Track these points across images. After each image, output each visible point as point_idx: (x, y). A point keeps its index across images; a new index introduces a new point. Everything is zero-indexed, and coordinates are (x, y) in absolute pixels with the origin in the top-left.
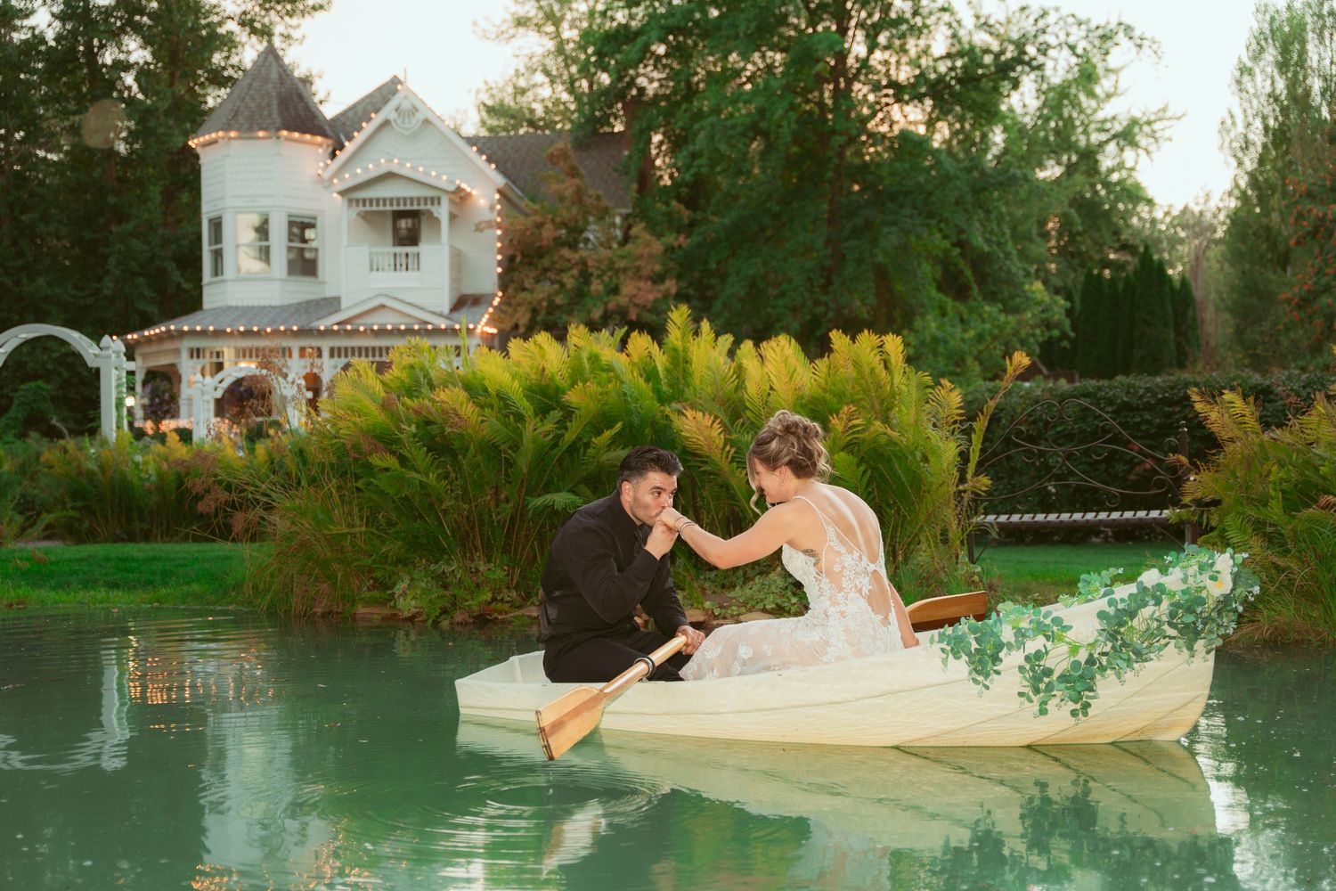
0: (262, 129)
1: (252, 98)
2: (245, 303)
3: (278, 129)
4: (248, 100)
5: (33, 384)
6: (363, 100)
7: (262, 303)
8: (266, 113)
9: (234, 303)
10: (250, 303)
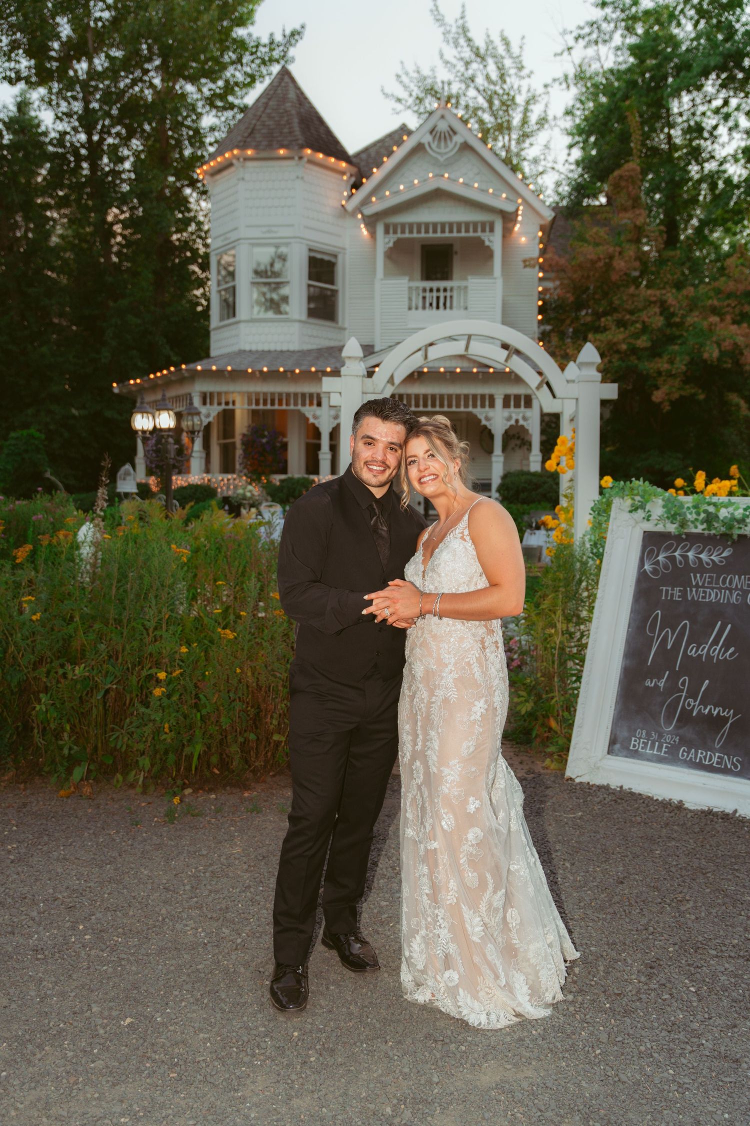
0: (282, 146)
1: (270, 117)
2: (260, 347)
3: (302, 147)
4: (264, 118)
5: (25, 432)
6: (374, 145)
7: (279, 348)
8: (286, 130)
9: (247, 348)
10: (266, 348)
